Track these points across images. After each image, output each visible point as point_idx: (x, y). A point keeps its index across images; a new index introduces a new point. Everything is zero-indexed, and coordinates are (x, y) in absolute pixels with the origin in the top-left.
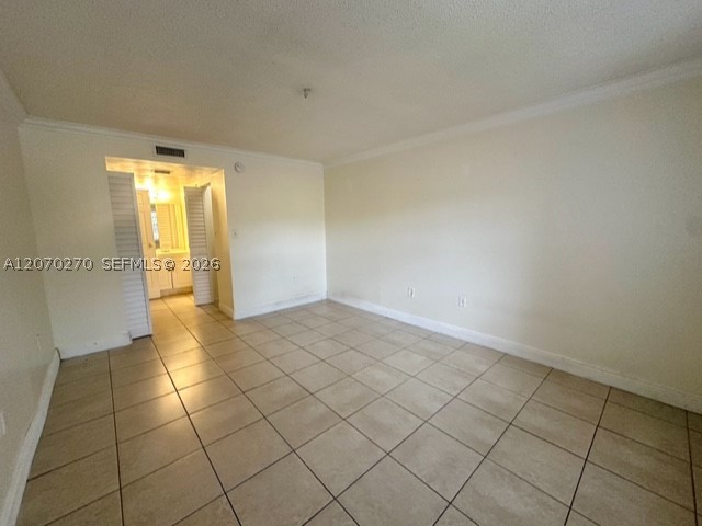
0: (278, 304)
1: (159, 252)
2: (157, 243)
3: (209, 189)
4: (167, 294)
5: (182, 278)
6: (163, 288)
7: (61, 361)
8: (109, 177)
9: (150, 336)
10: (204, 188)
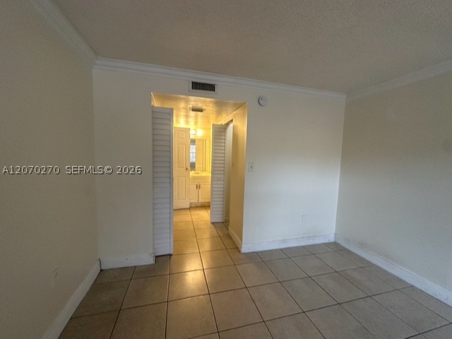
0: (284, 241)
1: (192, 173)
2: (193, 166)
3: (231, 125)
4: (194, 206)
5: (205, 196)
6: (192, 201)
7: (101, 270)
8: (153, 112)
9: (170, 255)
10: (228, 124)
